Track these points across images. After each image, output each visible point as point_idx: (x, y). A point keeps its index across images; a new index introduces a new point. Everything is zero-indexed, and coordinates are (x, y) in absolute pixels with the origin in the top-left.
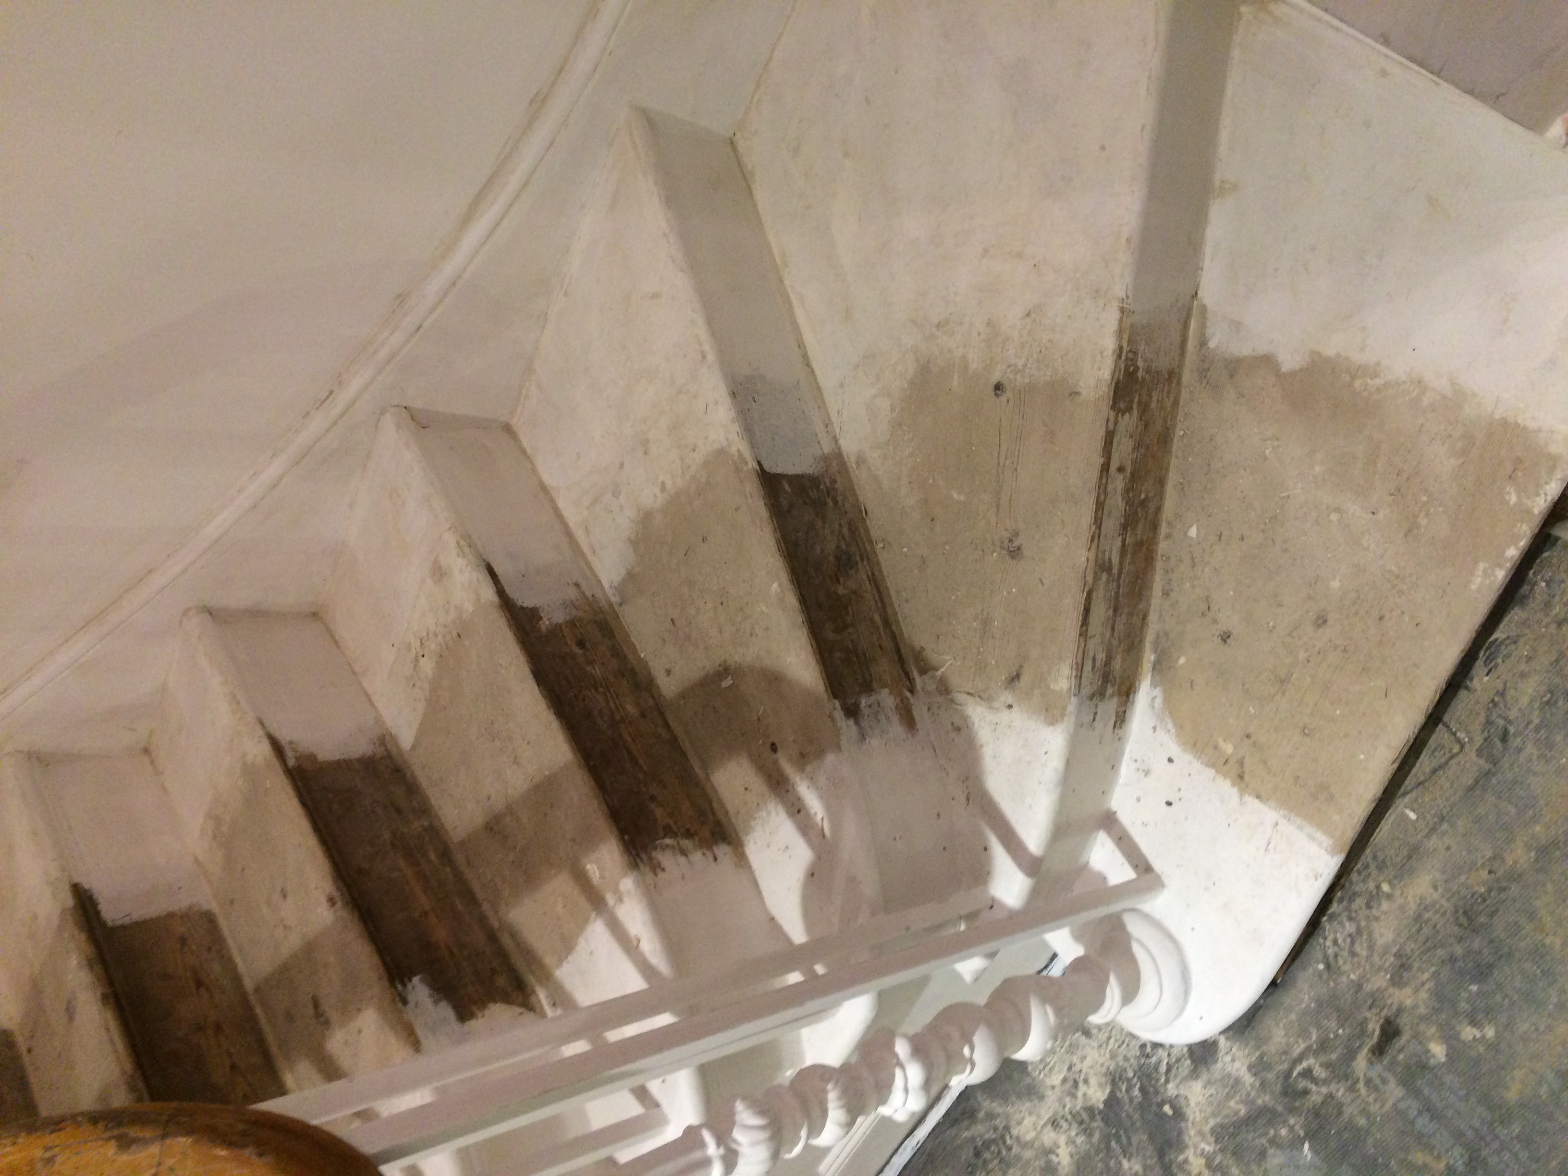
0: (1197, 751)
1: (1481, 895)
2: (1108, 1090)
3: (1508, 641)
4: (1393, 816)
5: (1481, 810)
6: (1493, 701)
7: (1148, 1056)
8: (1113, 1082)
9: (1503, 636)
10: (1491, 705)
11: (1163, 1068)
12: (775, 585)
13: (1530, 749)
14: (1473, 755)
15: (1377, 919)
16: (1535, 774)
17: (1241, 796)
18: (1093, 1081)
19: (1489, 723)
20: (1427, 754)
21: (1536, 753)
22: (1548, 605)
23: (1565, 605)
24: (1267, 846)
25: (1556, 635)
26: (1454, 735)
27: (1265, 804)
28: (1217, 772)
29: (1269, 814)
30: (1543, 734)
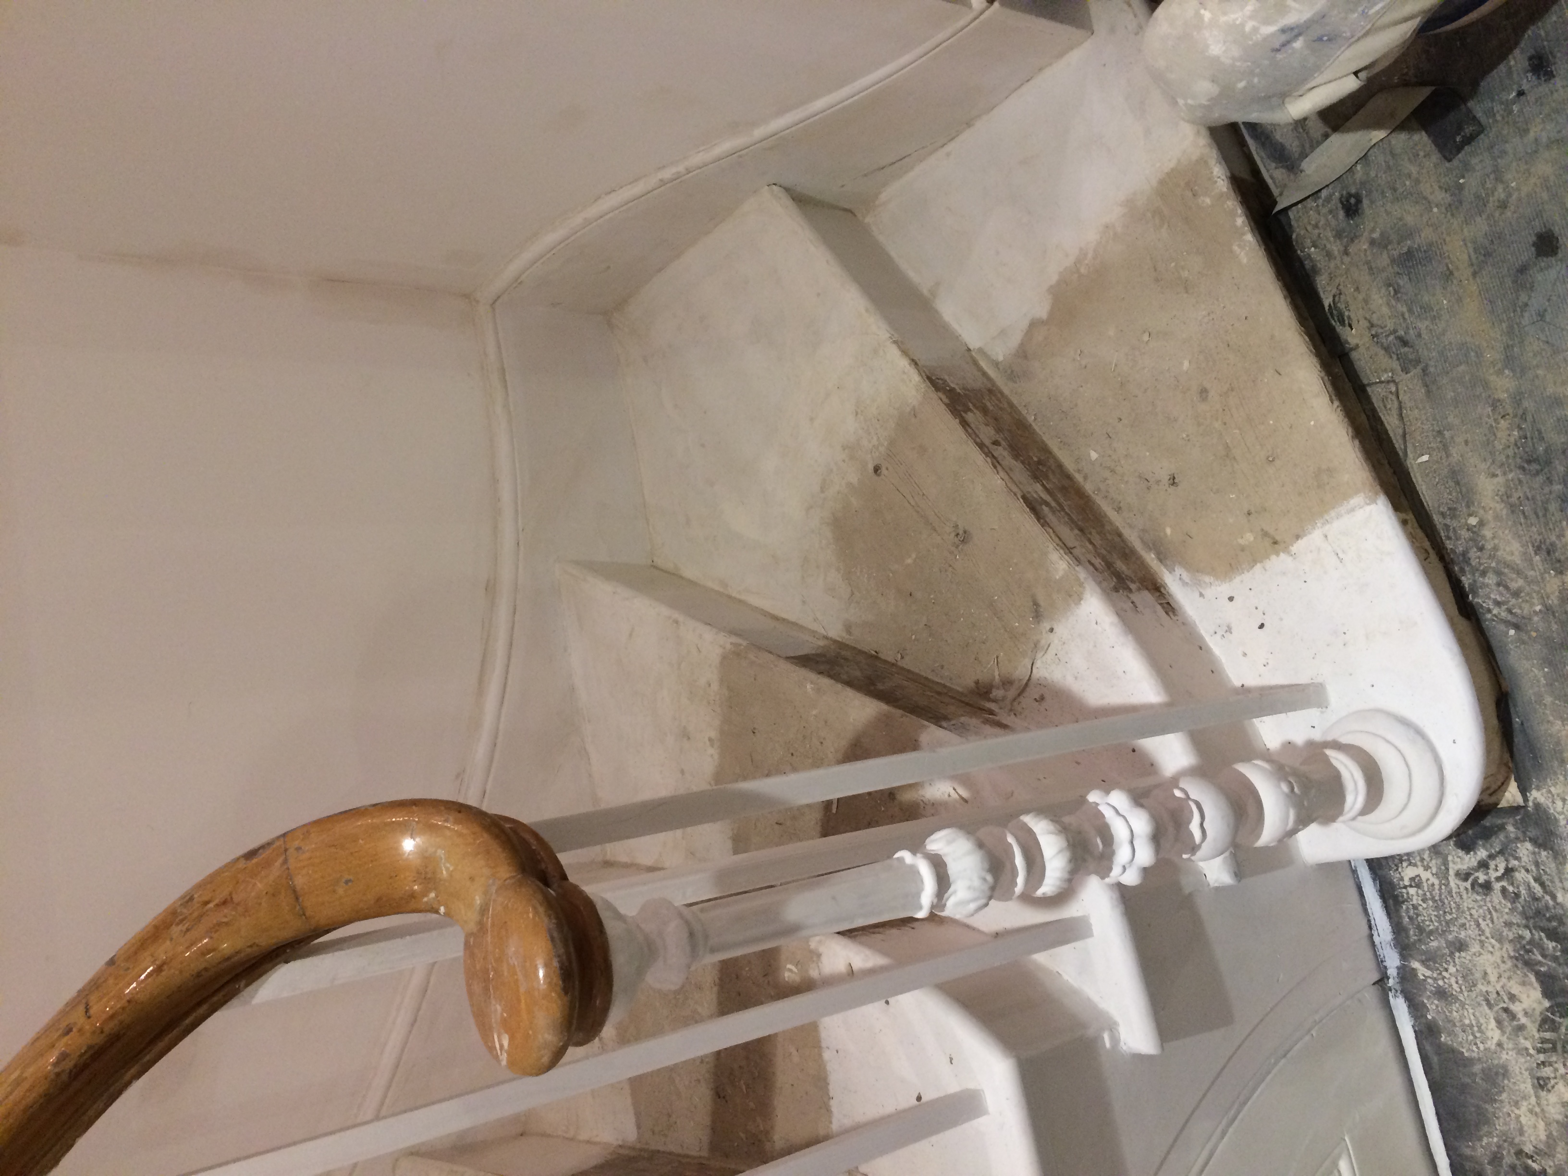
0: (1237, 569)
1: (1520, 438)
2: (1532, 978)
3: (1337, 299)
4: (1418, 475)
5: (1450, 395)
6: (1373, 336)
7: (1517, 895)
8: (1529, 964)
9: (1331, 300)
10: (1375, 340)
11: (1538, 889)
13: (1422, 325)
14: (1404, 376)
15: (1496, 548)
16: (1444, 333)
17: (1289, 553)
18: (1516, 989)
19: (1387, 349)
20: (1384, 415)
21: (1427, 323)
22: (1329, 255)
23: (1335, 242)
24: (1339, 558)
25: (1352, 259)
26: (1381, 382)
27: (1305, 535)
28: (1261, 562)
29: (1314, 538)
30: (1416, 309)
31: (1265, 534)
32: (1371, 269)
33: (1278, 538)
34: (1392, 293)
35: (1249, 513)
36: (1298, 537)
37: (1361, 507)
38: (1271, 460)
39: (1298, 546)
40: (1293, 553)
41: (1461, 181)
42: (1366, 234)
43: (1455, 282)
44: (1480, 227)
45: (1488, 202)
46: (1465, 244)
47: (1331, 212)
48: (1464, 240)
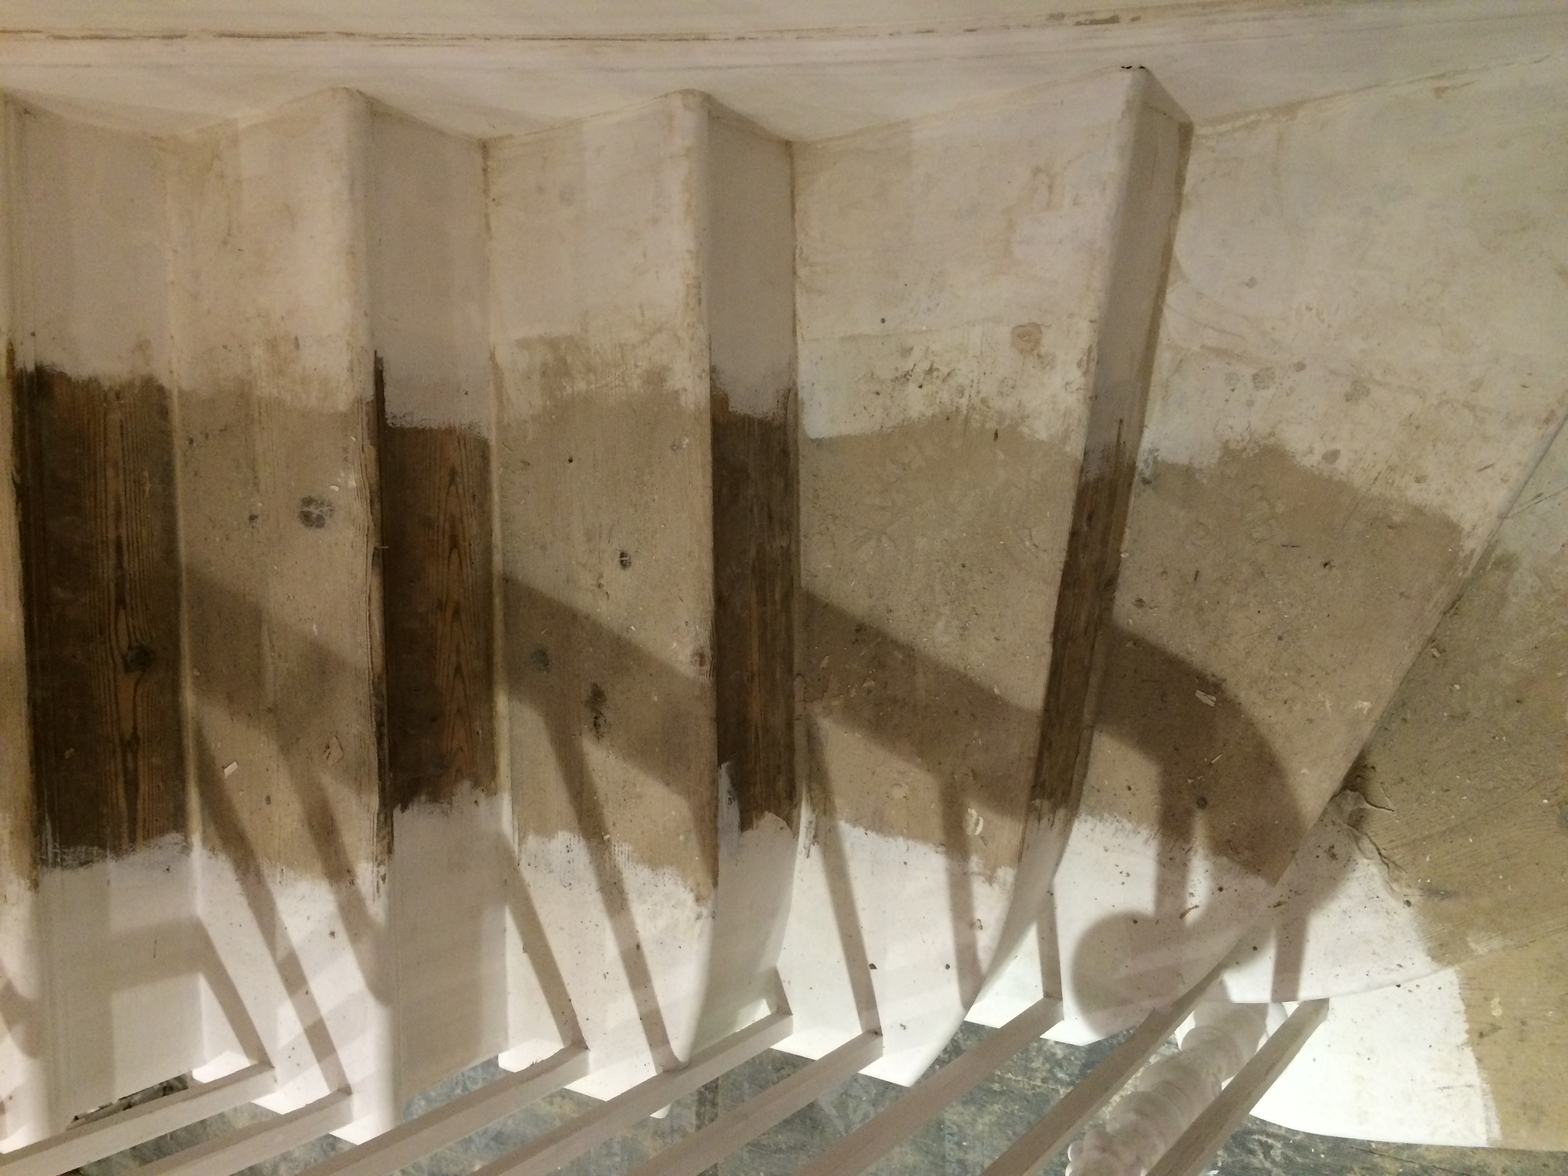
0: (1467, 984)
12: (1366, 704)
17: (1466, 1044)
24: (1445, 1088)
27: (1479, 1068)
28: (1466, 1012)
29: (1472, 1074)
31: (1495, 1028)
33: (1486, 1039)
35: (1523, 1023)
36: (1479, 1060)
37: (1488, 1131)
39: (1469, 1057)
40: (1464, 1047)
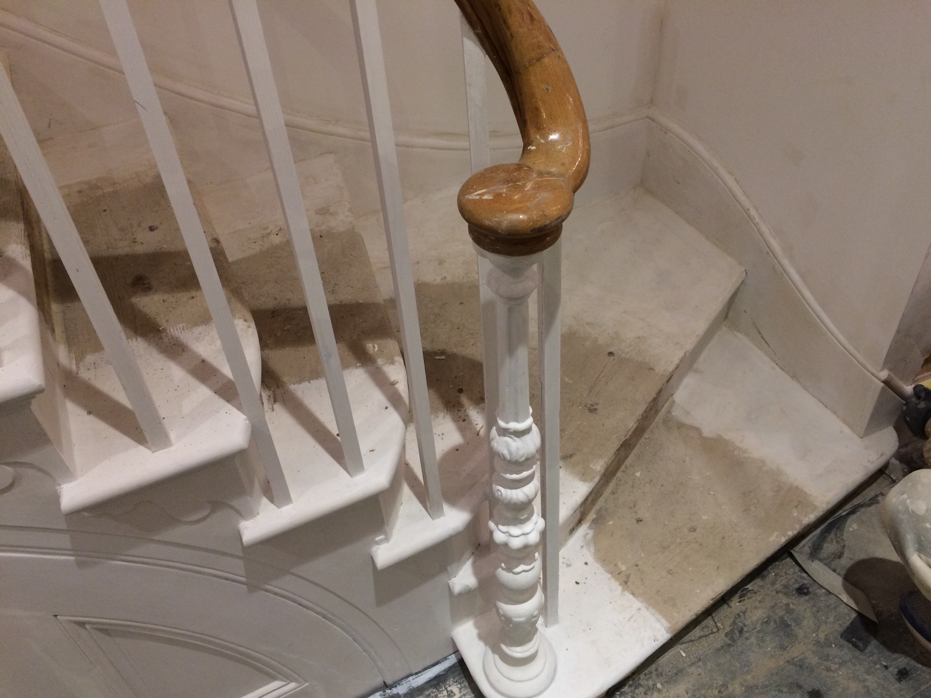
0: (604, 564)
3: (752, 592)
4: (673, 652)
5: (722, 661)
6: (739, 614)
9: (751, 588)
10: (737, 616)
13: (753, 640)
14: (723, 635)
16: (753, 652)
17: (623, 591)
19: (734, 623)
20: (699, 628)
21: (755, 641)
22: (773, 583)
23: (781, 585)
24: (630, 618)
25: (775, 596)
26: (716, 623)
27: (636, 598)
28: (613, 577)
29: (637, 604)
30: (761, 635)
31: (628, 576)
32: (773, 607)
33: (629, 583)
34: (765, 620)
35: (637, 565)
36: (633, 594)
37: (662, 625)
38: (669, 572)
39: (628, 596)
40: (623, 593)
41: (833, 646)
42: (790, 601)
43: (781, 652)
44: (814, 660)
45: (828, 661)
46: (801, 654)
47: (796, 580)
48: (804, 653)
